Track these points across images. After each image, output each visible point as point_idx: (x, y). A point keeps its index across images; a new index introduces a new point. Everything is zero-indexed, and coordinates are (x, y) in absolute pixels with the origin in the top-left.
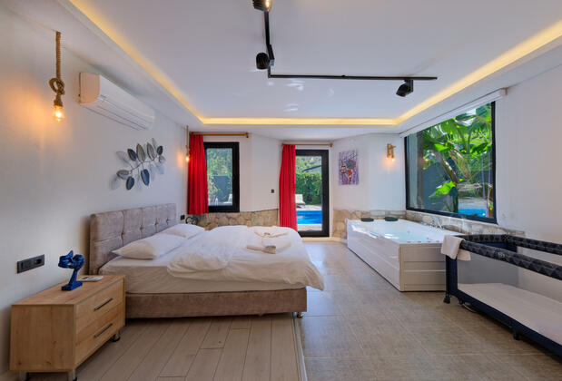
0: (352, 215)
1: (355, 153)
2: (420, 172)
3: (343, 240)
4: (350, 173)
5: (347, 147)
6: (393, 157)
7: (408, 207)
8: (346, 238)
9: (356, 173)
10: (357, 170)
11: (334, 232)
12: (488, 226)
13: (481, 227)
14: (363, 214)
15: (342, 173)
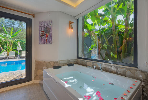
0: (47, 65)
1: (50, 22)
2: (83, 39)
3: (41, 82)
4: (47, 36)
5: (44, 18)
6: (72, 28)
7: (78, 57)
8: (43, 80)
9: (51, 36)
10: (52, 33)
11: (35, 77)
12: (129, 69)
13: (125, 69)
14: (54, 63)
15: (41, 36)
